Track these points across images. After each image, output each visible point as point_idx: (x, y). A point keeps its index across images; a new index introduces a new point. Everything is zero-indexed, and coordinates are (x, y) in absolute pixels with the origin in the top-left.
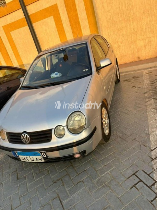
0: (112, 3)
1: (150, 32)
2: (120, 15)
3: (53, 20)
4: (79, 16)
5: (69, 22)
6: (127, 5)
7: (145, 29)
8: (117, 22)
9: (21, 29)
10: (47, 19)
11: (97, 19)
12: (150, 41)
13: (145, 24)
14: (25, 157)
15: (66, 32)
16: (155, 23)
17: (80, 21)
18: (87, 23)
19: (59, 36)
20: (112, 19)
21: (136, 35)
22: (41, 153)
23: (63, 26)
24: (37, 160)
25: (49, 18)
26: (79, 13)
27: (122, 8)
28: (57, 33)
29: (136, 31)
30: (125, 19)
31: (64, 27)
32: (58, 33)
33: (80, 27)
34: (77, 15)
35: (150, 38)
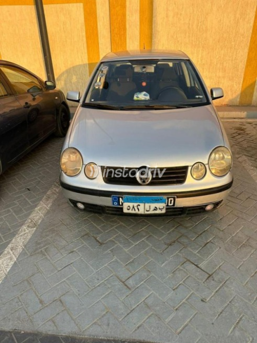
0: (181, 14)
1: (221, 70)
2: (187, 34)
3: (82, 10)
4: (127, 17)
5: (108, 22)
6: (199, 24)
7: (215, 64)
8: (181, 43)
9: (17, 7)
10: (71, 4)
11: (153, 31)
12: (219, 83)
13: (217, 57)
14: (135, 205)
15: (99, 36)
16: (229, 60)
17: (127, 26)
18: (137, 32)
19: (87, 40)
20: (175, 37)
21: (203, 69)
22: (168, 198)
23: (97, 25)
24: (154, 210)
25: (75, 4)
26: (127, 13)
27: (192, 25)
28: (84, 34)
29: (204, 64)
30: (194, 43)
31: (99, 27)
32: (86, 33)
33: (126, 35)
34: (124, 15)
35: (219, 77)
